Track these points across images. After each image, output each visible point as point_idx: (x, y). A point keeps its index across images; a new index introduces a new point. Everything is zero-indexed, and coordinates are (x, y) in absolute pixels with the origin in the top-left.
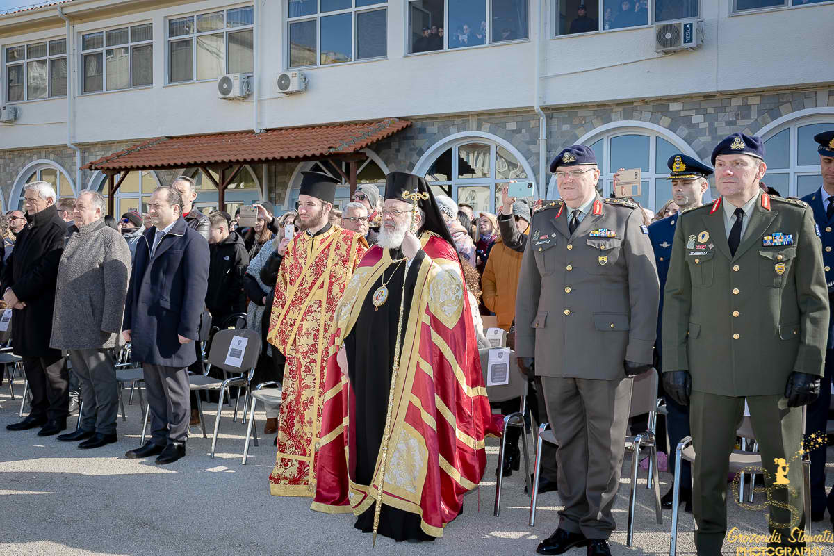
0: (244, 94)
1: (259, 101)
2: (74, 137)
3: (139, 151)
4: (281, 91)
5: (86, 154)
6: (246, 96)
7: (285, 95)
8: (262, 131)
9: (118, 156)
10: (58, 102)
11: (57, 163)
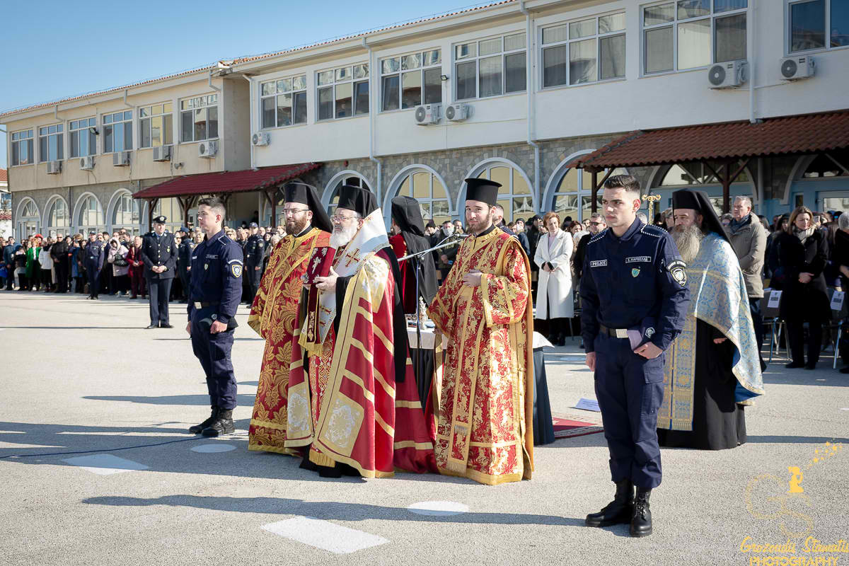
0: (739, 83)
1: (755, 89)
2: (534, 134)
3: (620, 146)
4: (785, 78)
5: (545, 151)
6: (741, 83)
7: (789, 82)
8: (759, 121)
9: (603, 153)
10: (516, 99)
11: (511, 160)
